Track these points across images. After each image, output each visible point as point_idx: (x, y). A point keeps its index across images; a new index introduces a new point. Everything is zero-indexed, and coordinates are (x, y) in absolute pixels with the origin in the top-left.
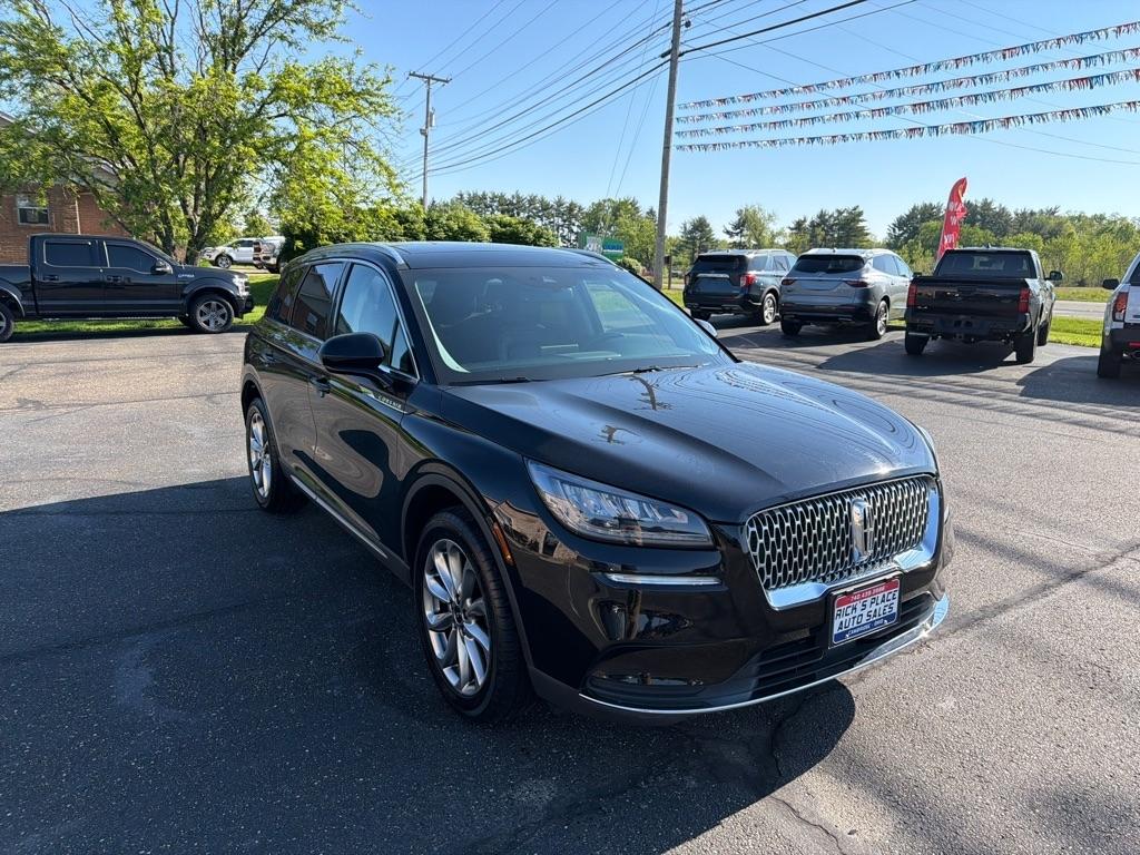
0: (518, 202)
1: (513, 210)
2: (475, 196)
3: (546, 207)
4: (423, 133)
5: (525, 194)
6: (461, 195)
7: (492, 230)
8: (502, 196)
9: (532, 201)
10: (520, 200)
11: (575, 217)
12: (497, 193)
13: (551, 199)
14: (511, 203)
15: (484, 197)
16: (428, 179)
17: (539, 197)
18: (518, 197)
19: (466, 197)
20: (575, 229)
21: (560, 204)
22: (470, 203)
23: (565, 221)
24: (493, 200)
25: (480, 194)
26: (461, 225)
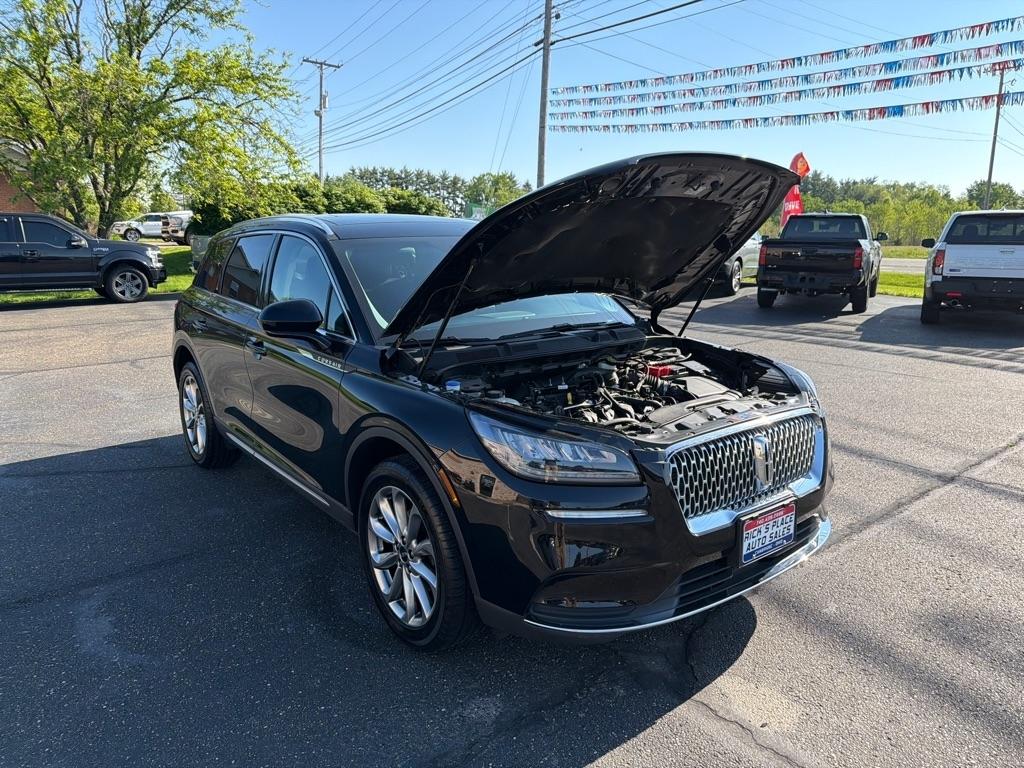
0: (406, 177)
1: (401, 184)
2: (367, 171)
3: (432, 181)
4: (318, 114)
5: (412, 169)
6: (353, 171)
7: (387, 203)
8: (391, 171)
9: (419, 175)
10: (408, 174)
11: (459, 189)
12: (387, 168)
13: (436, 174)
14: (400, 178)
15: (374, 172)
16: (323, 156)
17: (425, 172)
18: (406, 171)
19: (357, 172)
20: (459, 200)
21: (445, 178)
22: (361, 177)
23: (450, 193)
24: (383, 174)
25: (371, 169)
26: (358, 198)
